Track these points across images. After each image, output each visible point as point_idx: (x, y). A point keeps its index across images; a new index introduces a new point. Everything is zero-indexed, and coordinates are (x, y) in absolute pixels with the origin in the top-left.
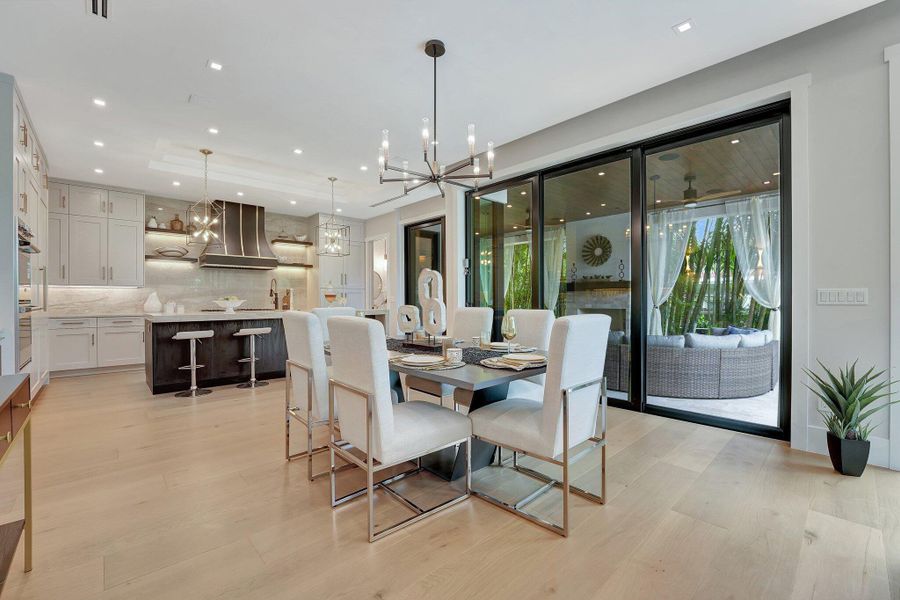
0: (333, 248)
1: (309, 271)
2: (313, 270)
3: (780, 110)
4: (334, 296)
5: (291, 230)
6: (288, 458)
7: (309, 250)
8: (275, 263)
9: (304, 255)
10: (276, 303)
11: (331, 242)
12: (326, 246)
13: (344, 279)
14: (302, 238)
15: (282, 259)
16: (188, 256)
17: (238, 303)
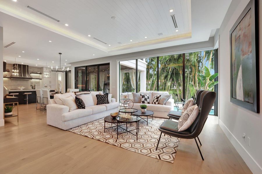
0: (47, 76)
1: (41, 80)
2: (42, 80)
3: (108, 64)
4: (47, 86)
5: (36, 70)
6: (37, 109)
7: (41, 75)
8: (31, 79)
9: (39, 76)
10: (32, 88)
11: (46, 75)
12: (45, 76)
13: (50, 82)
14: (39, 73)
15: (33, 77)
16: (7, 77)
17: (24, 88)
